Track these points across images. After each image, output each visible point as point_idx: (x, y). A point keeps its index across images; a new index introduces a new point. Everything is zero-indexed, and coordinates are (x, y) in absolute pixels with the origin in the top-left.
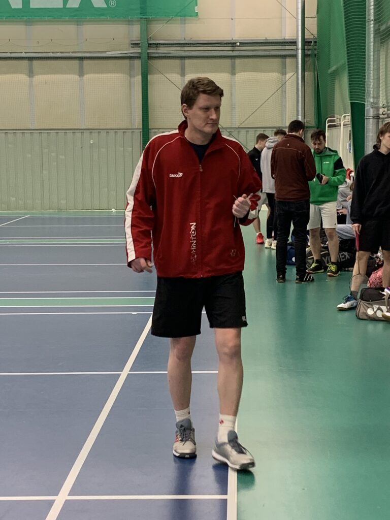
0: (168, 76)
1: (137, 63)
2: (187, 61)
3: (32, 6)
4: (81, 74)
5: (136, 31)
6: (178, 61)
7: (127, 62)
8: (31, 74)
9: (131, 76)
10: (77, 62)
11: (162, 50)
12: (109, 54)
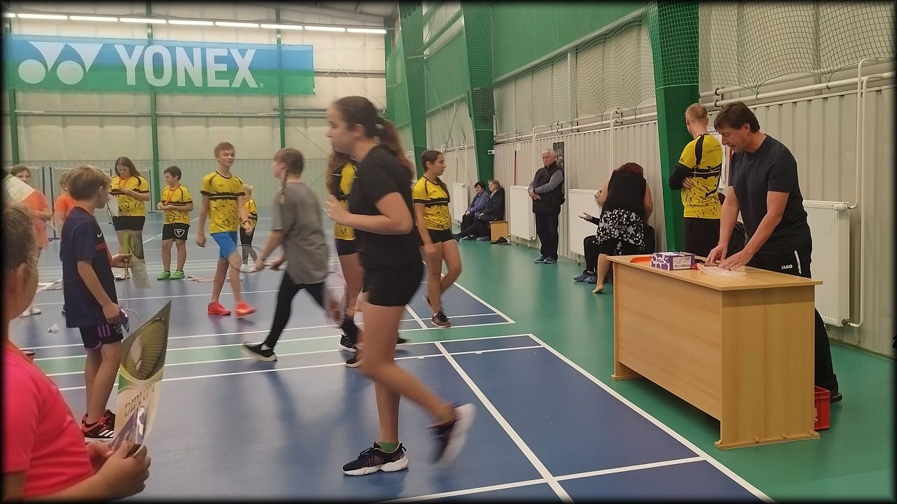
0: (297, 128)
1: (277, 121)
2: (308, 120)
3: (209, 85)
4: (241, 126)
5: (276, 102)
6: (303, 120)
7: (270, 120)
8: (207, 126)
9: (273, 126)
10: (238, 119)
11: (293, 113)
12: (258, 115)
